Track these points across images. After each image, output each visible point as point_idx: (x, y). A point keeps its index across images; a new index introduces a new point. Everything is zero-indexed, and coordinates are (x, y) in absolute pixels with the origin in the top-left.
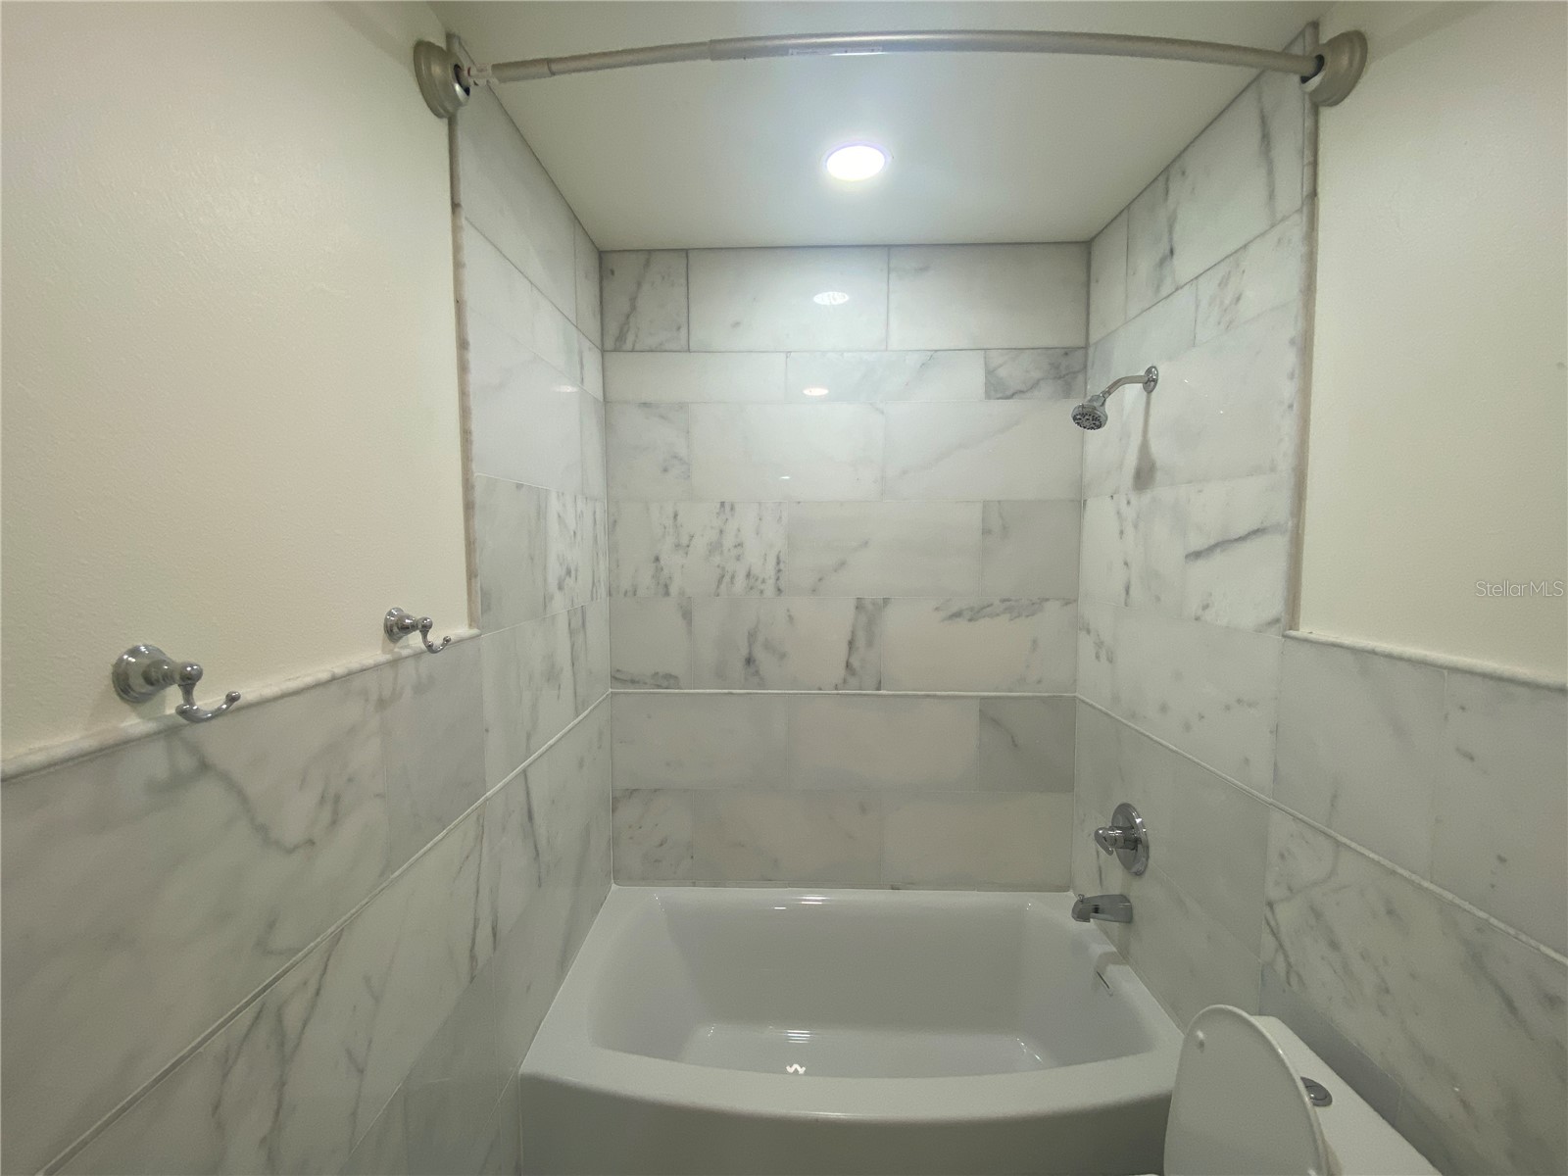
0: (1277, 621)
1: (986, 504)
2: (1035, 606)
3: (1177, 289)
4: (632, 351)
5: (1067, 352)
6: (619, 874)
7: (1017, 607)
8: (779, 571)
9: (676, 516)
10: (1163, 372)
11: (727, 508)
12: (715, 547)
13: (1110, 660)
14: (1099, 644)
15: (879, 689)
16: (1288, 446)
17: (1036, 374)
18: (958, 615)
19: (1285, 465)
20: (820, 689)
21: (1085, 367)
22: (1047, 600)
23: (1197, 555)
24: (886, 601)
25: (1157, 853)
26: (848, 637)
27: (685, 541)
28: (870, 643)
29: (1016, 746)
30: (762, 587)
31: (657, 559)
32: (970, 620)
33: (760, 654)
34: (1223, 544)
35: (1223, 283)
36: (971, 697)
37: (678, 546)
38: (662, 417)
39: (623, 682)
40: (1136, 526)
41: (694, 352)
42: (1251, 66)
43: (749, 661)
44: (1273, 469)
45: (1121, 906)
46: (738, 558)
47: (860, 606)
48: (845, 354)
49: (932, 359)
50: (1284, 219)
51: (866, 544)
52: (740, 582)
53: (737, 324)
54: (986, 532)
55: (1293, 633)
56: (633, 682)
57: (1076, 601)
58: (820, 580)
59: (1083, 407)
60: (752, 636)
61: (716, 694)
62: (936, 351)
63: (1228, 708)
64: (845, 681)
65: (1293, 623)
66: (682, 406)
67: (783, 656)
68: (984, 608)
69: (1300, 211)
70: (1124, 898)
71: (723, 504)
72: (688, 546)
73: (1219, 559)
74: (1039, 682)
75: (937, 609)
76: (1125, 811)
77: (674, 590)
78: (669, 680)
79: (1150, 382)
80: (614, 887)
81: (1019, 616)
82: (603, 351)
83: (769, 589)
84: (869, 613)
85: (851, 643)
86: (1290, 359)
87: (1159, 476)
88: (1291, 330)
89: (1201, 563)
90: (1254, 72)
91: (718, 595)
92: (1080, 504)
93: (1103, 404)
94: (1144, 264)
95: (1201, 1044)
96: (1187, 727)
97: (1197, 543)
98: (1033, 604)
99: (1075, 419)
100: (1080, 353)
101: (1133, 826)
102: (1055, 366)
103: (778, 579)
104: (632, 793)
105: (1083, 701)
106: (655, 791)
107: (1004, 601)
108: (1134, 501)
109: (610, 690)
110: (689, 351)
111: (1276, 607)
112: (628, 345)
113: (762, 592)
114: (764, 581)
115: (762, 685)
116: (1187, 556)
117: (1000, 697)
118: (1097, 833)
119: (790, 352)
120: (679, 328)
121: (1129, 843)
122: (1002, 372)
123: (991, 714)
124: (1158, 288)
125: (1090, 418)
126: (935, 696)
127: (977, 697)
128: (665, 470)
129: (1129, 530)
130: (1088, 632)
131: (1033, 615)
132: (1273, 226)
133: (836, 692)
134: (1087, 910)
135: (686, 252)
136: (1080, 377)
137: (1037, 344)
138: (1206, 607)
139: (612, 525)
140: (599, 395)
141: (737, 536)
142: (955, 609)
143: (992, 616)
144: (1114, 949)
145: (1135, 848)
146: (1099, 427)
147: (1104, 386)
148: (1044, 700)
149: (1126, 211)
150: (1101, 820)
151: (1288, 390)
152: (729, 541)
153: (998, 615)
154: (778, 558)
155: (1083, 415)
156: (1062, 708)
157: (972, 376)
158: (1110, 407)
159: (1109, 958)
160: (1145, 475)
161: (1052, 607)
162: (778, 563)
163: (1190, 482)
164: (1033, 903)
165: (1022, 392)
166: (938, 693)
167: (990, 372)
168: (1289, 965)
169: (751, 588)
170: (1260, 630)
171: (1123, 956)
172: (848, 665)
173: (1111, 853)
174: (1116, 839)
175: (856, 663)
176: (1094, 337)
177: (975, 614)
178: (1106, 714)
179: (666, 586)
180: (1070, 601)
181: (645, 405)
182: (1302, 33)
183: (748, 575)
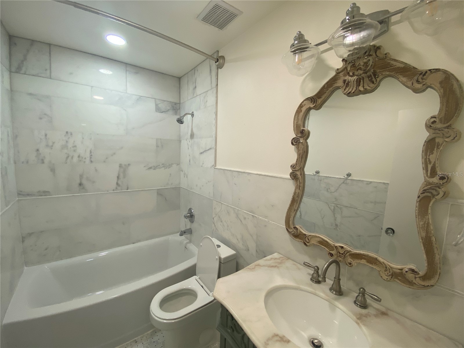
0: (213, 165)
1: (157, 139)
2: (170, 166)
3: (197, 96)
4: (25, 74)
5: (176, 104)
6: (27, 263)
7: (165, 166)
8: (91, 155)
9: (46, 135)
10: (195, 113)
11: (69, 134)
12: (65, 147)
13: (187, 177)
14: (185, 174)
15: (128, 189)
16: (214, 133)
17: (169, 108)
18: (150, 168)
19: (214, 136)
20: (108, 191)
21: (180, 108)
22: (173, 164)
23: (201, 153)
24: (129, 165)
25: (196, 217)
26: (117, 175)
27: (51, 144)
28: (124, 177)
29: (166, 200)
30: (84, 160)
31: (38, 150)
32: (154, 169)
33: (84, 182)
34: (205, 151)
35: (204, 97)
36: (155, 189)
37: (47, 146)
38: (39, 99)
39: (24, 195)
40: (191, 147)
41: (52, 79)
42: (206, 57)
43: (80, 184)
44: (212, 137)
45: (190, 230)
46: (75, 151)
47: (120, 166)
48: (113, 91)
49: (140, 98)
50: (213, 88)
51: (122, 148)
52: (75, 159)
53: (71, 74)
54: (157, 146)
55: (215, 167)
56: (28, 195)
57: (180, 164)
58: (107, 158)
59: (179, 118)
60: (81, 176)
61: (67, 196)
62: (141, 96)
63: (207, 183)
64: (116, 188)
65: (216, 166)
66: (48, 97)
67: (94, 182)
68: (158, 166)
69: (215, 87)
70: (190, 229)
71: (67, 132)
72: (52, 146)
73: (205, 153)
74: (172, 184)
75: (145, 167)
76: (190, 210)
77: (46, 161)
78: (46, 193)
79: (193, 115)
80: (25, 268)
81: (167, 168)
82: (10, 72)
83: (88, 160)
84: (124, 168)
85: (118, 177)
86: (214, 116)
87: (195, 136)
88: (214, 111)
89: (202, 155)
90: (206, 58)
91: (66, 163)
92: (180, 141)
93: (183, 119)
94: (191, 88)
95: (201, 246)
96: (200, 188)
97: (202, 151)
98: (170, 165)
99: (177, 121)
100: (179, 104)
101: (192, 212)
102: (173, 107)
103: (91, 158)
104: (30, 234)
105: (182, 187)
106: (42, 232)
107: (163, 164)
108: (190, 141)
109: (18, 199)
110: (51, 78)
111: (213, 163)
112: (22, 72)
113: (85, 162)
114: (85, 158)
115: (86, 191)
116: (200, 153)
117: (162, 189)
118: (184, 215)
119: (93, 87)
120: (46, 70)
121: (191, 216)
122: (160, 105)
123: (160, 193)
124: (194, 94)
125: (180, 121)
126: (145, 190)
127: (156, 189)
128: (41, 119)
129: (190, 148)
130: (183, 171)
131: (170, 168)
132: (212, 89)
133: (113, 192)
134: (182, 233)
135: (50, 45)
136: (179, 111)
137: (169, 100)
138: (203, 164)
139: (15, 137)
140: (9, 88)
141: (73, 143)
142: (150, 166)
143: (159, 168)
144: (189, 241)
145: (192, 217)
146: (182, 124)
147: (183, 114)
148: (173, 188)
149: (187, 74)
150: (185, 212)
151: (214, 122)
152: (70, 145)
153: (161, 168)
154: (91, 151)
155: (179, 120)
156: (177, 189)
157: (152, 105)
158: (185, 119)
159: (187, 243)
160: (192, 136)
161: (174, 166)
162: (91, 153)
163: (200, 138)
164: (171, 238)
165: (165, 112)
166: (145, 189)
167: (156, 105)
168: (216, 228)
169: (80, 161)
170: (211, 168)
171: (190, 242)
172: (117, 184)
173: (187, 219)
174: (188, 216)
175: (120, 182)
176: (181, 102)
177: (155, 168)
178: (186, 189)
179: (42, 160)
180: (178, 164)
181: (30, 94)
182: (216, 52)
183: (79, 157)
